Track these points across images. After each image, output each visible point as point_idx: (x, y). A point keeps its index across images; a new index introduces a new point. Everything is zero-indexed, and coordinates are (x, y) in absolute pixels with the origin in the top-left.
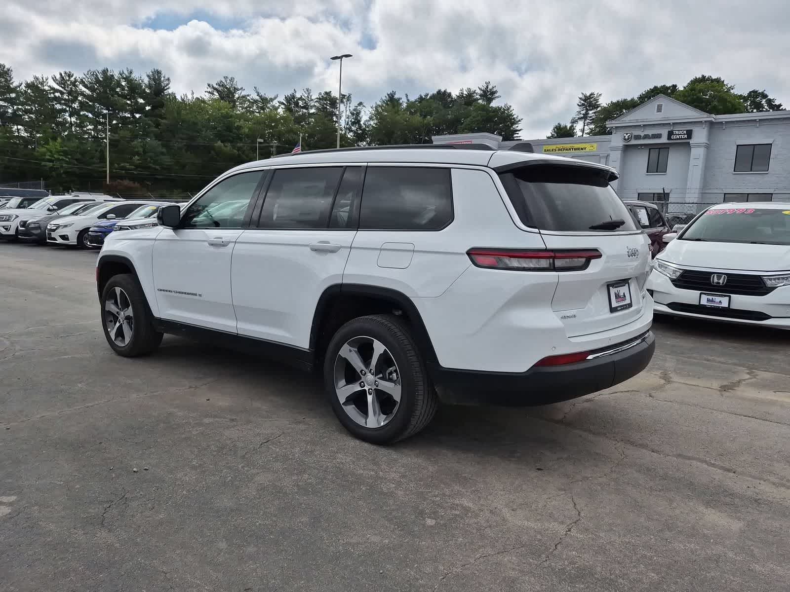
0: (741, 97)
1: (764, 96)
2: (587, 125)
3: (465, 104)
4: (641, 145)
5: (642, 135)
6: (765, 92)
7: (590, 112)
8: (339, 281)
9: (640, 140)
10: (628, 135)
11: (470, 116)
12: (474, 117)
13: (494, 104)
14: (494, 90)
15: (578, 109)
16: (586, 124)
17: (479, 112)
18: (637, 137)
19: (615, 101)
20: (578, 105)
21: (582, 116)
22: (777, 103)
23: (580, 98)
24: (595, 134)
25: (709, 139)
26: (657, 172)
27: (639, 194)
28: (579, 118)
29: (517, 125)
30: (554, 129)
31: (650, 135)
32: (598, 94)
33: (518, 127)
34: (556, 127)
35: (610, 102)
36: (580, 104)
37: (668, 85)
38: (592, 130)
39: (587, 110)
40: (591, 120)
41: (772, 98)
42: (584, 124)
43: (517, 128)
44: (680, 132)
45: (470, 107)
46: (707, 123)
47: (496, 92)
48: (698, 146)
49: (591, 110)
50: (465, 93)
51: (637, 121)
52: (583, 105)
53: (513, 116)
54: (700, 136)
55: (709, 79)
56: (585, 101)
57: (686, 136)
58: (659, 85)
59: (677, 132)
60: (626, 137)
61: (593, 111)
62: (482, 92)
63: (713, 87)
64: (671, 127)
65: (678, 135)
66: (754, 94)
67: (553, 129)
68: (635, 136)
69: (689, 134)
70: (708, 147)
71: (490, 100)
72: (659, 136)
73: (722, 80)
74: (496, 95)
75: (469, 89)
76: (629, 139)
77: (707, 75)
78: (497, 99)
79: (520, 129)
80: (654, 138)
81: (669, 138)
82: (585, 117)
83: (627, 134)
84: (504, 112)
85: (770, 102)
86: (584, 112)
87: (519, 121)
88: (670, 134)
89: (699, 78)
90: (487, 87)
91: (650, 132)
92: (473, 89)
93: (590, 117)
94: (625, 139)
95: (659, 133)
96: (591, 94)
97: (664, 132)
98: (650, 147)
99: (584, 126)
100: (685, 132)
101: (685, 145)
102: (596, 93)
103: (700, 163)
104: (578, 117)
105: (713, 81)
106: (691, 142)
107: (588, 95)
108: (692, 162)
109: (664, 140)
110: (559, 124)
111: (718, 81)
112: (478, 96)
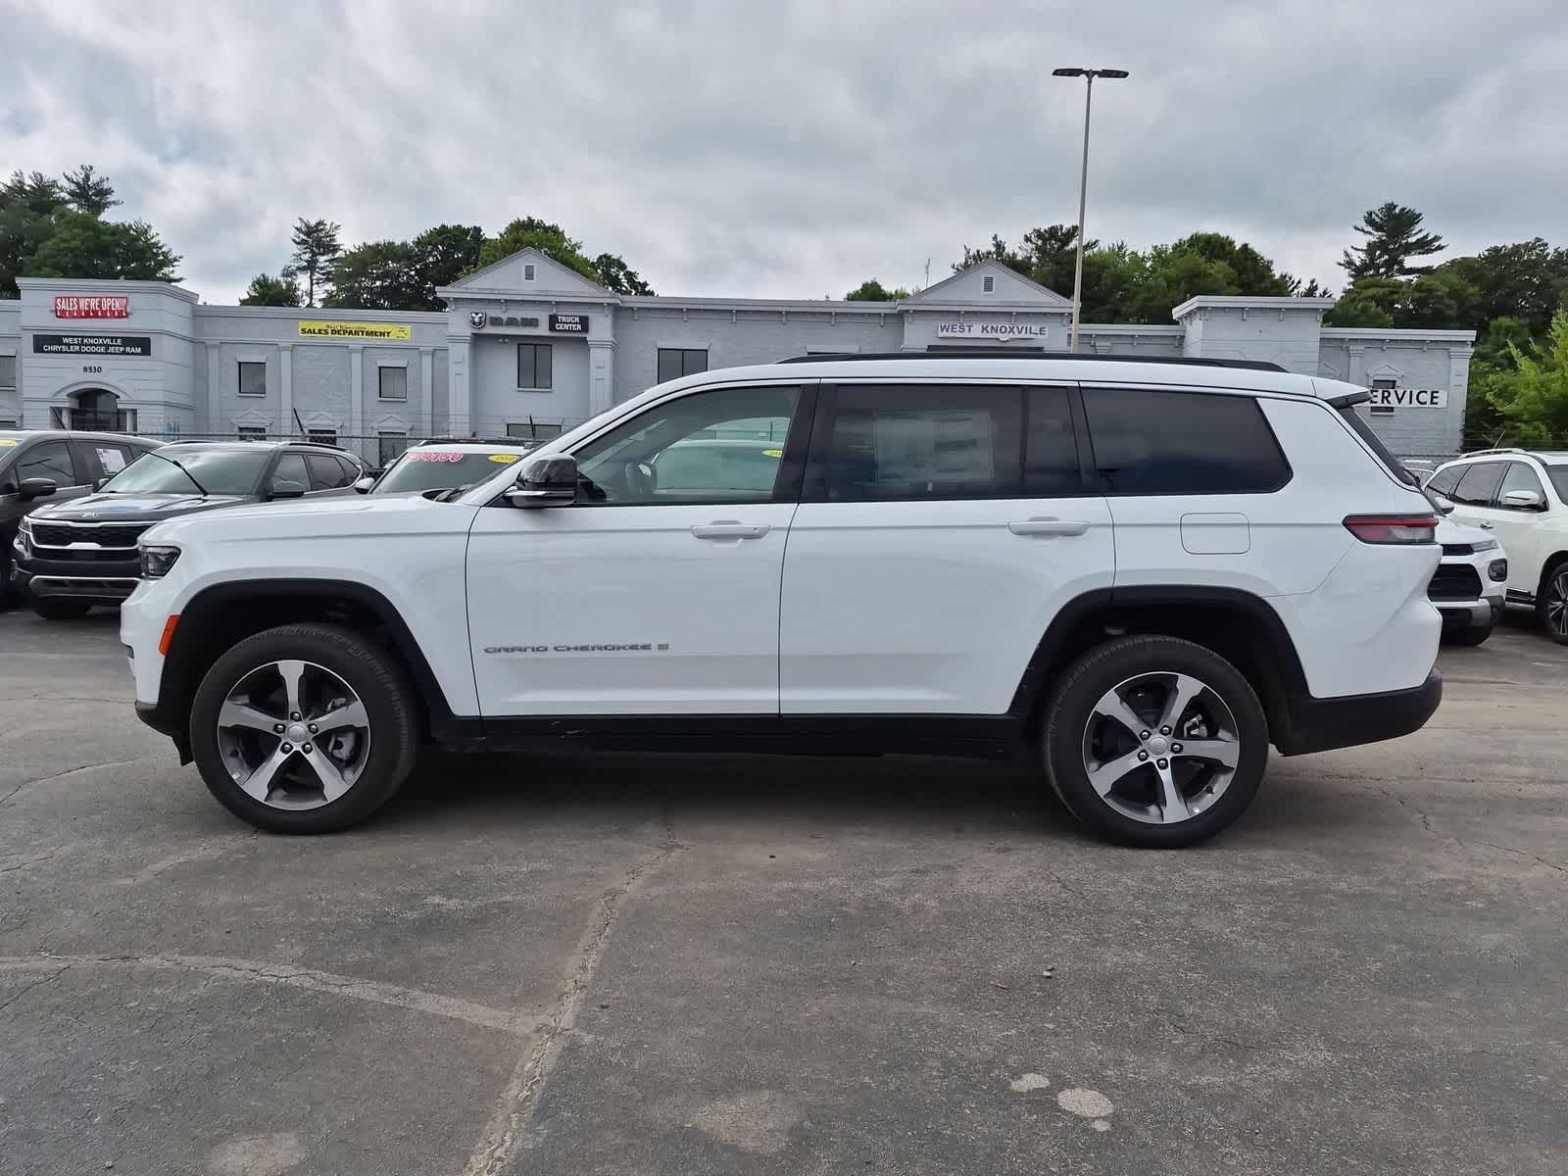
0: (586, 261)
1: (622, 267)
2: (318, 283)
3: (33, 207)
4: (504, 336)
5: (504, 317)
6: (622, 260)
7: (322, 259)
8: (1107, 584)
9: (500, 328)
10: (480, 315)
11: (54, 236)
12: (64, 241)
13: (109, 217)
14: (105, 187)
15: (296, 249)
16: (314, 281)
17: (75, 231)
18: (496, 322)
19: (371, 243)
20: (294, 241)
21: (306, 264)
22: (640, 279)
23: (297, 229)
24: (340, 305)
25: (615, 335)
26: (535, 387)
27: (508, 425)
28: (299, 268)
29: (171, 269)
30: (253, 285)
31: (519, 318)
32: (332, 224)
33: (173, 272)
34: (258, 282)
35: (361, 245)
36: (297, 240)
37: (466, 226)
38: (331, 295)
39: (314, 254)
40: (323, 274)
41: (633, 271)
42: (312, 281)
43: (172, 276)
44: (569, 320)
45: (46, 216)
46: (611, 308)
47: (109, 191)
48: (601, 345)
49: (323, 254)
50: (28, 182)
51: (492, 291)
52: (304, 242)
53: (160, 248)
54: (601, 328)
55: (540, 225)
56: (308, 234)
57: (579, 327)
58: (450, 225)
59: (564, 319)
60: (477, 320)
61: (326, 258)
62: (73, 187)
63: (548, 239)
64: (555, 308)
65: (567, 323)
66: (606, 261)
67: (250, 284)
68: (491, 318)
69: (584, 322)
70: (614, 348)
71: (99, 207)
72: (533, 323)
73: (561, 230)
74: (111, 198)
75: (38, 177)
76: (481, 324)
77: (536, 218)
78: (113, 207)
79: (178, 277)
80: (526, 325)
81: (552, 328)
82: (311, 266)
83: (477, 314)
84: (137, 239)
85: (630, 276)
86: (307, 257)
87: (176, 260)
88: (553, 320)
89: (524, 222)
90: (87, 177)
91: (519, 314)
92: (49, 175)
93: (322, 269)
94: (474, 323)
95: (534, 317)
96: (319, 224)
97: (543, 317)
98: (521, 342)
99: (312, 285)
100: (577, 319)
101: (579, 343)
102: (328, 222)
103: (606, 373)
104: (296, 265)
105: (546, 229)
106: (590, 337)
107: (313, 223)
108: (594, 373)
109: (543, 330)
110: (263, 275)
111: (554, 230)
112: (63, 195)
